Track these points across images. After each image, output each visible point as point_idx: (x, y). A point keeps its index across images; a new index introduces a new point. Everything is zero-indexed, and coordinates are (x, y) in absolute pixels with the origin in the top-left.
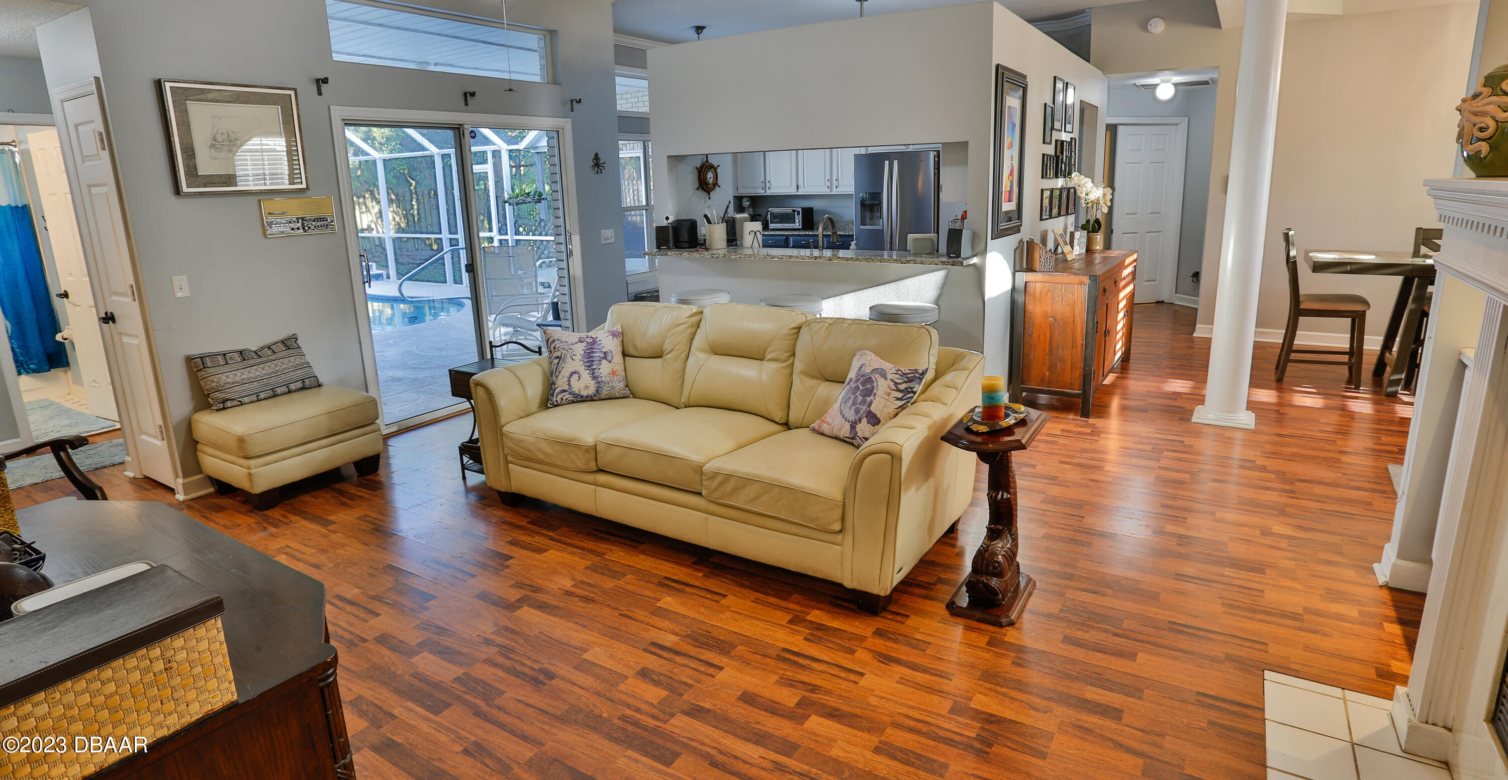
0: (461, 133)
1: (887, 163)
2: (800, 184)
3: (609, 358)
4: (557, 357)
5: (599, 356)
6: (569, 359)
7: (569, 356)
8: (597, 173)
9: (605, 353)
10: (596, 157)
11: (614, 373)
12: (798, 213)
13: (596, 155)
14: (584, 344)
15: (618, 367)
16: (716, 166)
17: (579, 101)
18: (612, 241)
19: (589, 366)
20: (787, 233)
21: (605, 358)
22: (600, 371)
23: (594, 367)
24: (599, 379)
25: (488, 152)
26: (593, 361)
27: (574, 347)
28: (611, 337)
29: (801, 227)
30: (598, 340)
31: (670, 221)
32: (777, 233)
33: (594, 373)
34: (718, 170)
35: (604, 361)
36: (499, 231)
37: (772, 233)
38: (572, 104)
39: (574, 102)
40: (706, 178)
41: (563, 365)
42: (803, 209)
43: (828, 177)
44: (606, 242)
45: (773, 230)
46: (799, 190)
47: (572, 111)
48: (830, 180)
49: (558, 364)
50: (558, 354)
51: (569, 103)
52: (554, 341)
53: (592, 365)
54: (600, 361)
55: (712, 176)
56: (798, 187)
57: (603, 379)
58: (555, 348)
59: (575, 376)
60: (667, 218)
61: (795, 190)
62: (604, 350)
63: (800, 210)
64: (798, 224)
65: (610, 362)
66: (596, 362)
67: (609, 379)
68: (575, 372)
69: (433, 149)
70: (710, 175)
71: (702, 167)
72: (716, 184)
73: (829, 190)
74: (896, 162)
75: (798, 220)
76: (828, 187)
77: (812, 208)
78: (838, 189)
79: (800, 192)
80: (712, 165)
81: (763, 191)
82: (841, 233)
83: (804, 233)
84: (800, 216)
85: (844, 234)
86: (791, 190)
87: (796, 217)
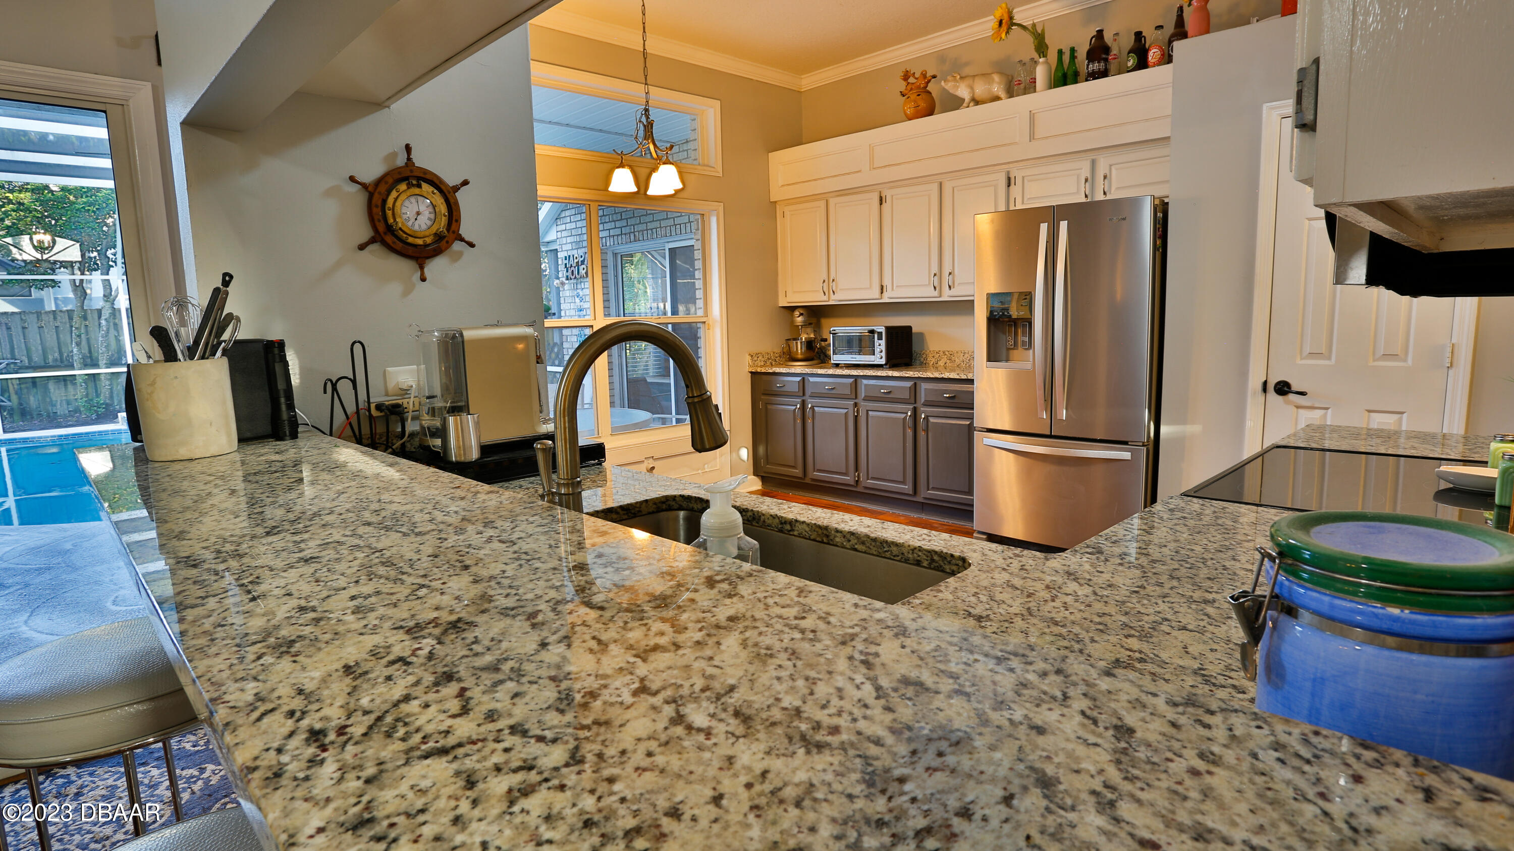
1: (1044, 227)
2: (887, 282)
12: (880, 334)
20: (854, 372)
29: (883, 362)
37: (839, 372)
40: (397, 215)
42: (889, 329)
43: (935, 269)
45: (837, 366)
46: (885, 294)
48: (939, 275)
55: (428, 210)
56: (882, 287)
61: (876, 295)
63: (882, 330)
64: (879, 357)
70: (415, 208)
71: (383, 177)
72: (446, 237)
73: (936, 293)
74: (1064, 225)
75: (881, 346)
76: (935, 288)
77: (910, 328)
78: (954, 292)
79: (885, 300)
80: (428, 177)
81: (825, 298)
82: (953, 375)
83: (891, 373)
84: (883, 342)
85: (958, 377)
86: (870, 295)
87: (876, 344)
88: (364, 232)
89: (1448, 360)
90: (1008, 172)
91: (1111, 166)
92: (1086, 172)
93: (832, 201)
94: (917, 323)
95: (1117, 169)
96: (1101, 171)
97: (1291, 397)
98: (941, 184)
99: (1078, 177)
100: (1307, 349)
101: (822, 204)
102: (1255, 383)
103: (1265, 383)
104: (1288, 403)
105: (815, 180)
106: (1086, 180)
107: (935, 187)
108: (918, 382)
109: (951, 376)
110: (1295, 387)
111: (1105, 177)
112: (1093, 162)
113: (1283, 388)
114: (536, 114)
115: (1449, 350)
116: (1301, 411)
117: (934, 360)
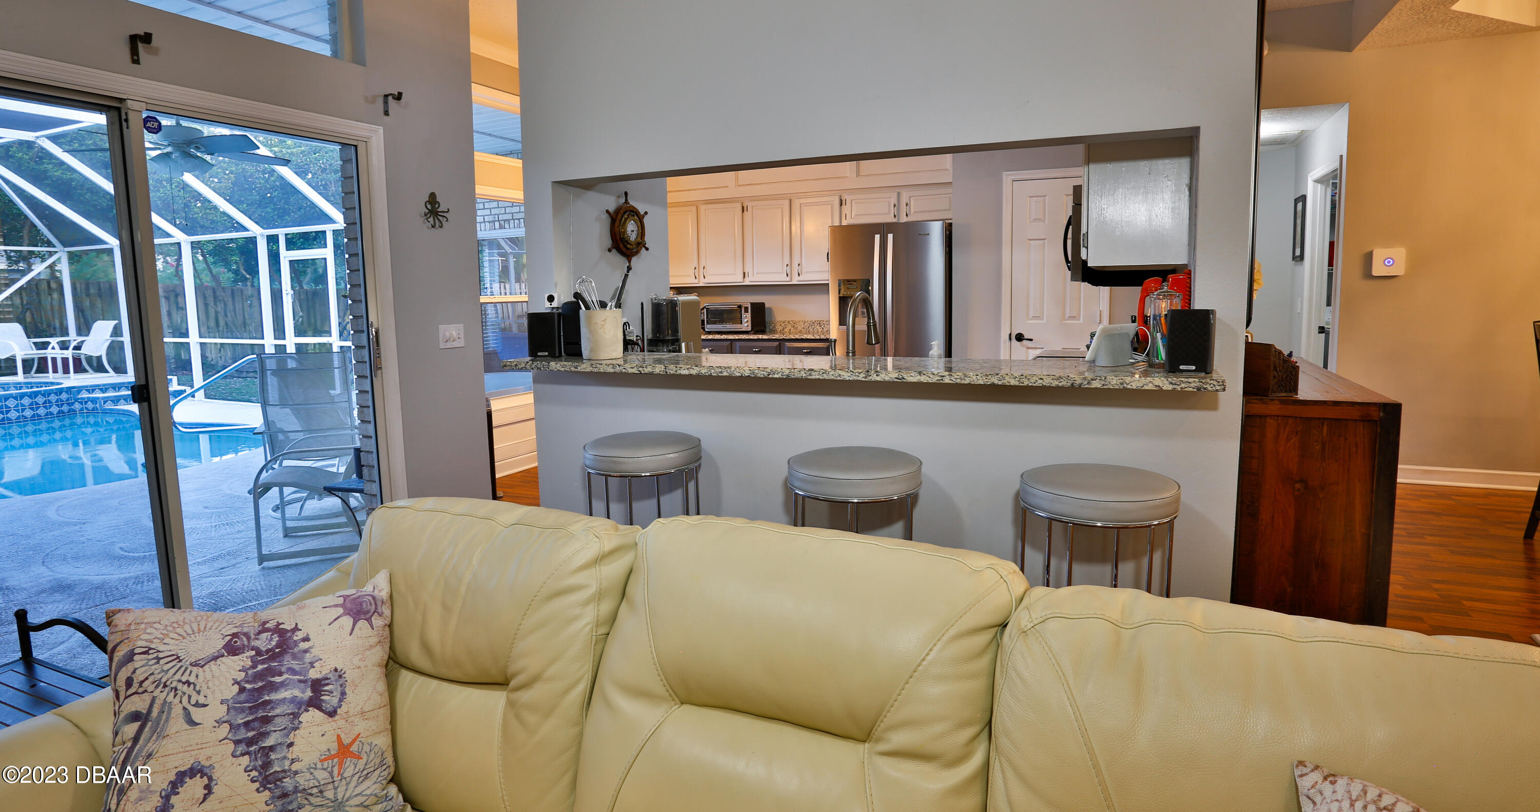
0: (124, 117)
1: (877, 237)
2: (748, 270)
3: (330, 700)
4: (135, 716)
5: (293, 700)
6: (177, 723)
7: (177, 711)
8: (433, 227)
9: (317, 686)
10: (432, 199)
11: (344, 751)
12: (746, 308)
13: (433, 196)
14: (244, 660)
15: (361, 727)
16: (642, 213)
17: (399, 97)
18: (460, 343)
19: (250, 742)
20: (731, 337)
21: (315, 703)
22: (295, 752)
23: (269, 742)
24: (288, 783)
25: (327, 232)
26: (267, 720)
27: (205, 674)
28: (347, 621)
29: (750, 328)
30: (299, 635)
31: (555, 304)
32: (718, 337)
33: (267, 765)
34: (646, 220)
35: (311, 716)
36: (341, 335)
37: (710, 337)
38: (386, 103)
39: (390, 98)
40: (625, 232)
41: (150, 747)
42: (751, 305)
43: (787, 262)
44: (449, 345)
45: (709, 333)
46: (746, 278)
47: (386, 113)
48: (790, 265)
49: (136, 739)
50: (138, 704)
51: (380, 101)
52: (130, 657)
53: (265, 735)
54: (296, 715)
55: (635, 229)
56: (744, 274)
57: (303, 781)
58: (129, 682)
59: (195, 786)
60: (551, 299)
61: (741, 279)
62: (313, 674)
63: (747, 305)
64: (745, 325)
65: (332, 714)
66: (281, 722)
67: (322, 775)
68: (194, 771)
69: (254, 229)
70: (631, 228)
71: (618, 210)
72: (641, 244)
73: (788, 279)
74: (890, 236)
75: (747, 318)
76: (787, 275)
77: (763, 304)
78: (801, 278)
79: (747, 283)
80: (635, 210)
81: (696, 281)
82: (810, 337)
83: (755, 337)
84: (749, 315)
85: (813, 338)
86: (735, 279)
87: (744, 316)
88: (608, 242)
89: (1099, 319)
90: (841, 196)
91: (910, 197)
92: (894, 200)
93: (703, 208)
94: (768, 300)
95: (914, 200)
96: (904, 201)
97: (1024, 342)
98: (790, 200)
99: (889, 202)
100: (1031, 315)
101: (694, 208)
102: (1004, 335)
103: (1010, 335)
104: (1023, 346)
105: (688, 190)
106: (895, 206)
107: (787, 202)
108: (782, 342)
109: (808, 337)
110: (1026, 337)
111: (907, 204)
112: (899, 194)
113: (1020, 337)
114: (475, 128)
115: (1099, 313)
116: (1030, 350)
117: (781, 328)
